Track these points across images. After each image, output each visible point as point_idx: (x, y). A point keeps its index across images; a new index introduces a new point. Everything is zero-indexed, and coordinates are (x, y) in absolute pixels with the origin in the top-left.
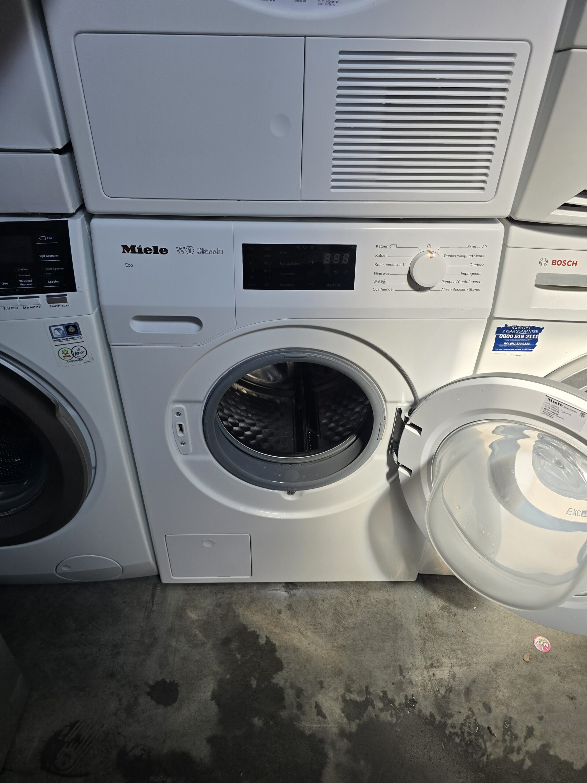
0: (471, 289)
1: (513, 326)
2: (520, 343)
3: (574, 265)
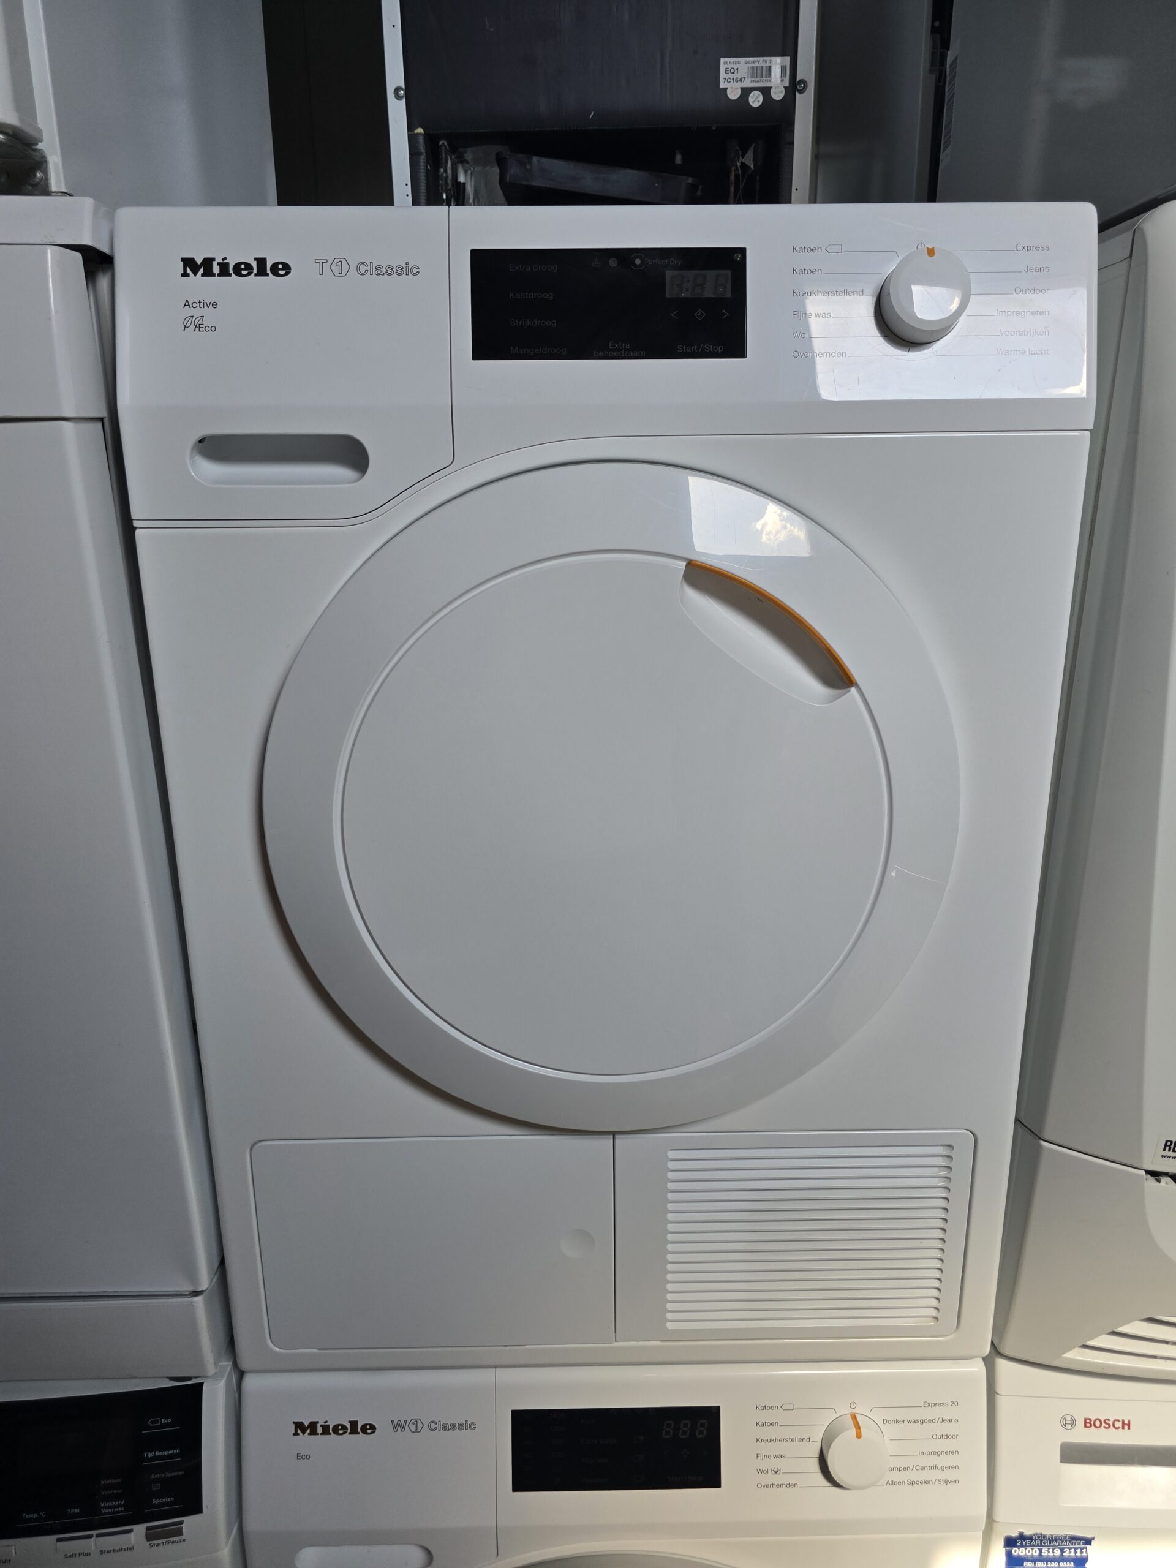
0: (940, 1482)
1: (1034, 1534)
2: (1055, 1565)
3: (1126, 1427)
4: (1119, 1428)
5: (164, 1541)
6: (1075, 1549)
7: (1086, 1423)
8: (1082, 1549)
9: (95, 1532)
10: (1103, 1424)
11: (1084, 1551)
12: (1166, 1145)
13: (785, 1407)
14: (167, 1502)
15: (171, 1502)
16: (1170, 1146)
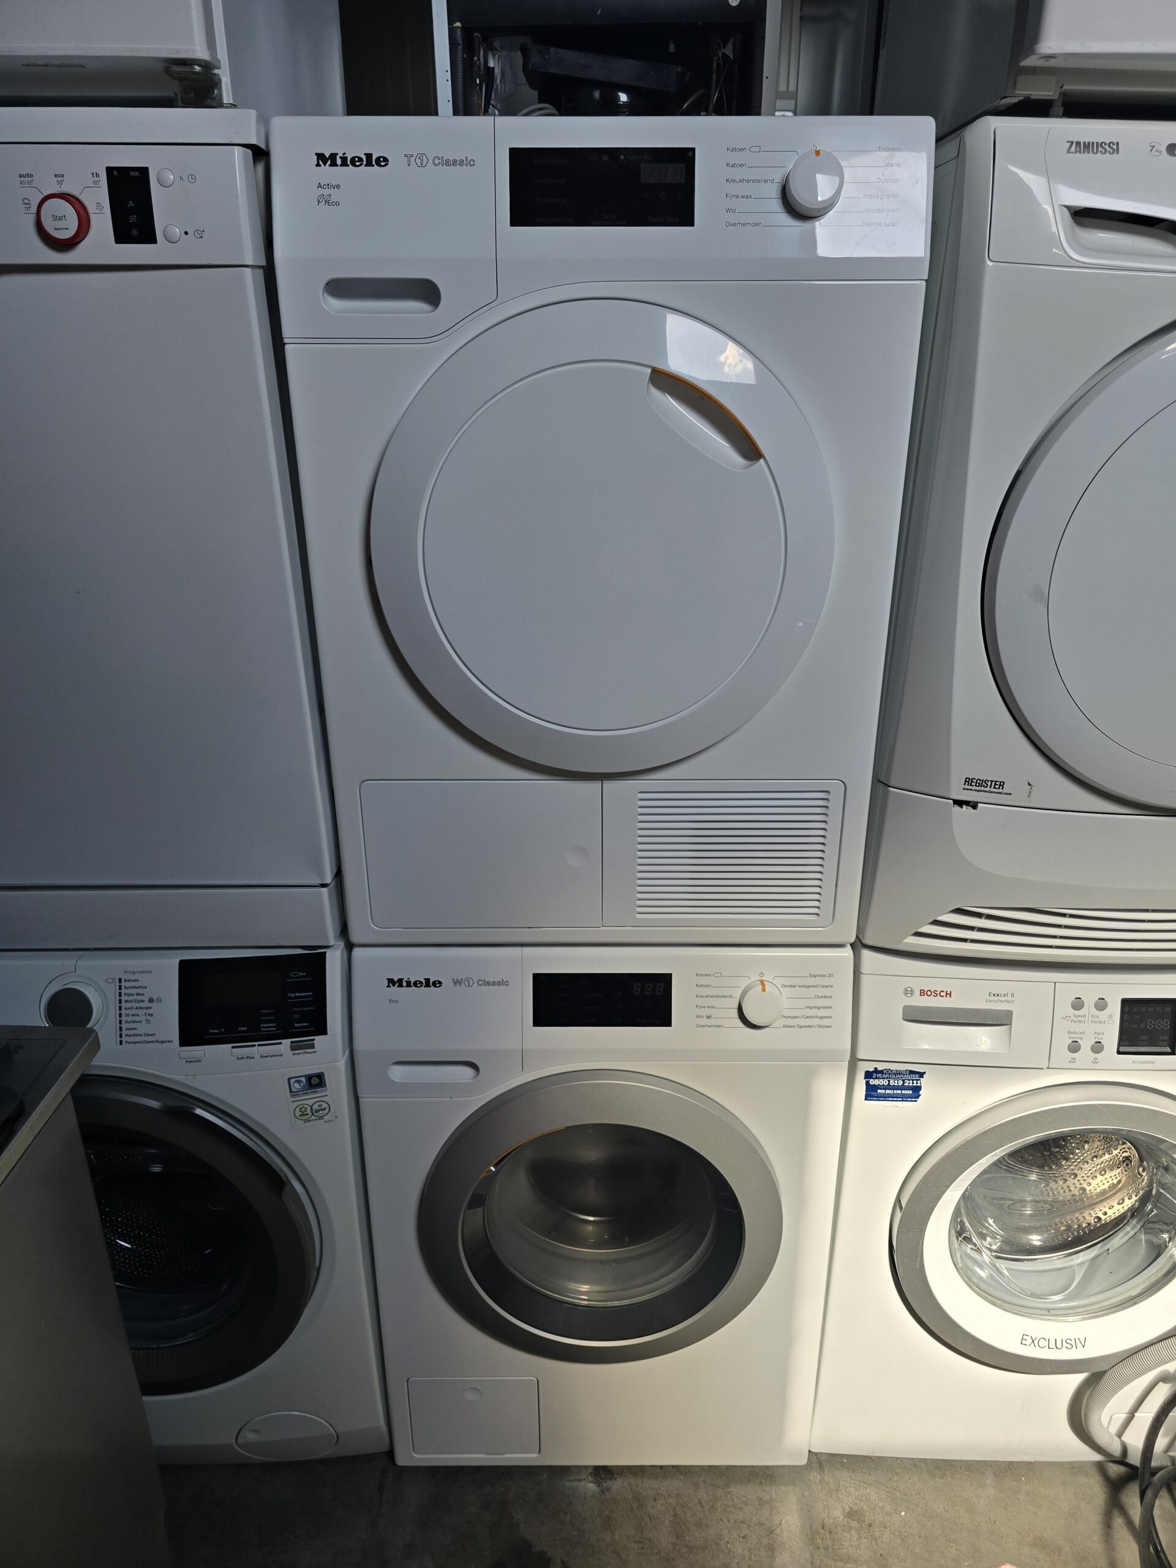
0: (820, 1026)
1: (885, 1070)
2: (899, 1092)
3: (948, 996)
4: (943, 996)
5: (302, 1051)
6: (913, 1080)
7: (921, 992)
8: (917, 1080)
9: (257, 1043)
10: (933, 994)
11: (919, 1082)
12: (966, 781)
13: (715, 975)
14: (304, 1026)
15: (306, 1026)
16: (968, 782)
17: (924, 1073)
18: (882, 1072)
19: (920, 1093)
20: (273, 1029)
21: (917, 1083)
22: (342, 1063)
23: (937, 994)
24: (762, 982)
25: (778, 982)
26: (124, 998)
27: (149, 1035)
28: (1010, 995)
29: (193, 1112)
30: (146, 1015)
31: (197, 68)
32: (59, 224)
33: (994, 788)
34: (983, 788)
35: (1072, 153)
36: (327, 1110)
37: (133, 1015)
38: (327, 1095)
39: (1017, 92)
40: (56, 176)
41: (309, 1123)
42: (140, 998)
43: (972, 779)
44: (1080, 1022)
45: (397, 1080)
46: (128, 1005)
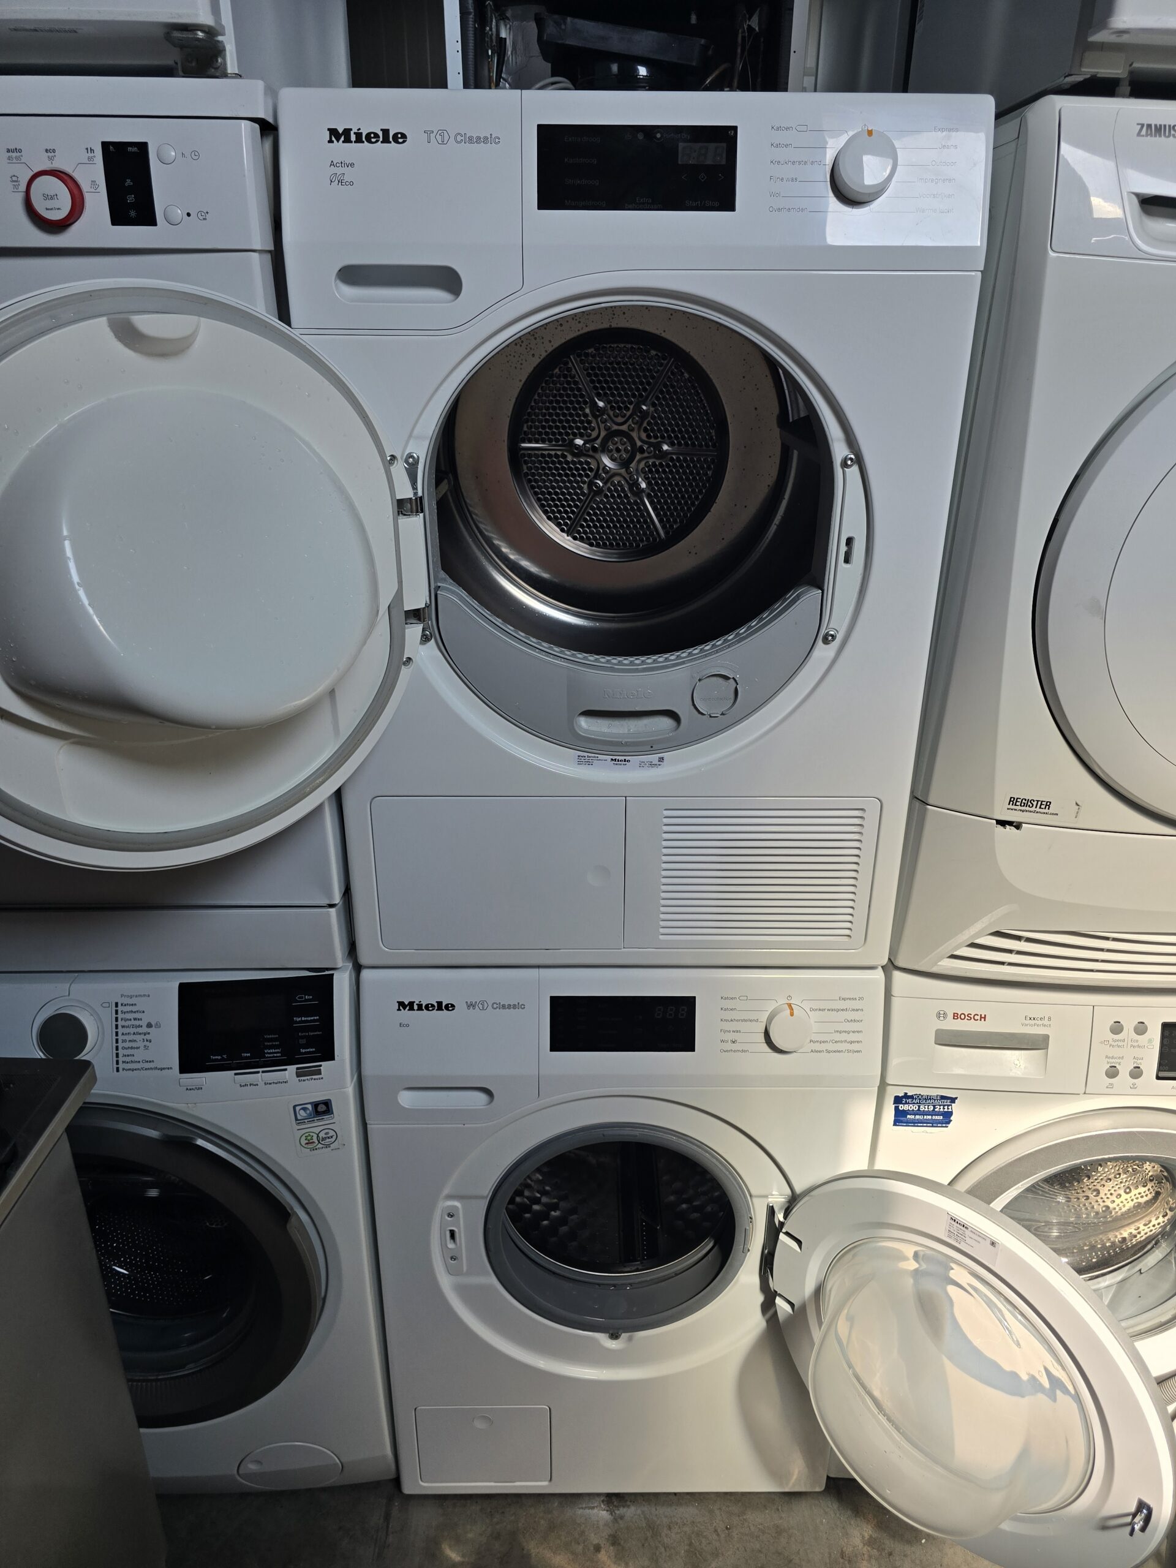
0: (849, 1051)
1: (915, 1095)
2: (930, 1117)
3: (983, 1019)
4: (978, 1020)
5: (309, 1078)
6: (944, 1106)
7: (954, 1016)
8: (948, 1106)
9: (261, 1070)
10: (967, 1017)
11: (950, 1107)
12: (1010, 801)
13: (741, 998)
14: (310, 1052)
15: (313, 1051)
16: (1013, 801)
17: (956, 1098)
18: (912, 1097)
19: (951, 1119)
20: (278, 1055)
21: (948, 1109)
22: (350, 1090)
23: (971, 1018)
24: (790, 1005)
25: (807, 1006)
26: (120, 1023)
27: (147, 1061)
28: (1046, 1019)
29: (193, 1142)
30: (144, 1041)
31: (200, 34)
32: (50, 204)
33: (1040, 808)
34: (1028, 808)
35: (1143, 136)
36: (334, 1137)
37: (130, 1041)
38: (334, 1123)
39: (1083, 70)
40: (47, 151)
41: (315, 1151)
42: (137, 1023)
43: (1017, 798)
44: (1119, 1046)
45: (407, 1107)
46: (126, 1030)
